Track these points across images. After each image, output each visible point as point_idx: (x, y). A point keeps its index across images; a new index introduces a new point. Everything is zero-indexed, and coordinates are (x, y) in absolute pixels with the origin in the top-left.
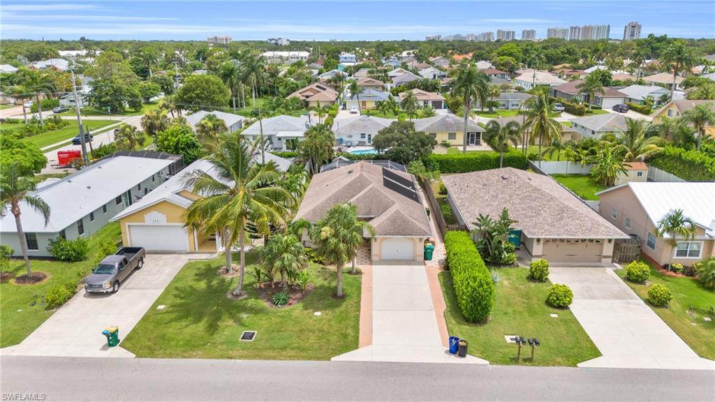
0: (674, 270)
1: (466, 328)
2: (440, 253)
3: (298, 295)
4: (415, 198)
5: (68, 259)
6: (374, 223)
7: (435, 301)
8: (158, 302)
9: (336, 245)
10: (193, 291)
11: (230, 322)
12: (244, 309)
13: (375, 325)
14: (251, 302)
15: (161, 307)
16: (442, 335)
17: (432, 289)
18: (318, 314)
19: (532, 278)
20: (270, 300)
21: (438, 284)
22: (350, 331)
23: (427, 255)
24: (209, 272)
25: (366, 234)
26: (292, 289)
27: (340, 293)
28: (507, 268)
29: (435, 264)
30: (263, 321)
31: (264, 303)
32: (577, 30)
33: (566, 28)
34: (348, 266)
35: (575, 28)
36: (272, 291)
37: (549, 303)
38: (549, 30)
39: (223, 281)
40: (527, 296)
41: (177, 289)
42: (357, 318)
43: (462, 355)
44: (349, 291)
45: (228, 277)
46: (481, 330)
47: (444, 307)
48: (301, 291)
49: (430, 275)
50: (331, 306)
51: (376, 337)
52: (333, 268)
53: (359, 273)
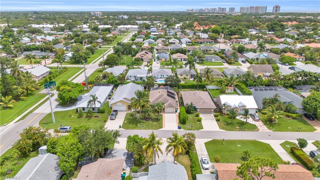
0: (225, 114)
1: (182, 125)
2: (178, 111)
3: (151, 120)
4: (174, 98)
5: (102, 113)
6: (165, 105)
7: (177, 120)
8: (124, 121)
9: (158, 110)
10: (130, 119)
11: (139, 124)
12: (141, 122)
13: (165, 124)
14: (142, 121)
15: (125, 122)
16: (177, 125)
17: (177, 118)
18: (155, 123)
19: (196, 116)
20: (145, 120)
21: (178, 117)
22: (161, 126)
23: (176, 112)
24: (132, 115)
25: (164, 107)
26: (149, 118)
27: (159, 119)
28: (191, 114)
29: (177, 113)
30: (145, 124)
31: (145, 121)
32: (253, 8)
33: (248, 7)
34: (160, 114)
35: (252, 7)
36: (146, 119)
37: (198, 121)
38: (241, 8)
39: (135, 117)
40: (194, 119)
41: (127, 118)
42: (162, 123)
43: (180, 129)
44: (160, 119)
45: (136, 116)
46: (184, 125)
47: (178, 121)
48: (151, 119)
49: (176, 115)
50: (157, 122)
51: (166, 126)
52: (157, 114)
53: (162, 115)
